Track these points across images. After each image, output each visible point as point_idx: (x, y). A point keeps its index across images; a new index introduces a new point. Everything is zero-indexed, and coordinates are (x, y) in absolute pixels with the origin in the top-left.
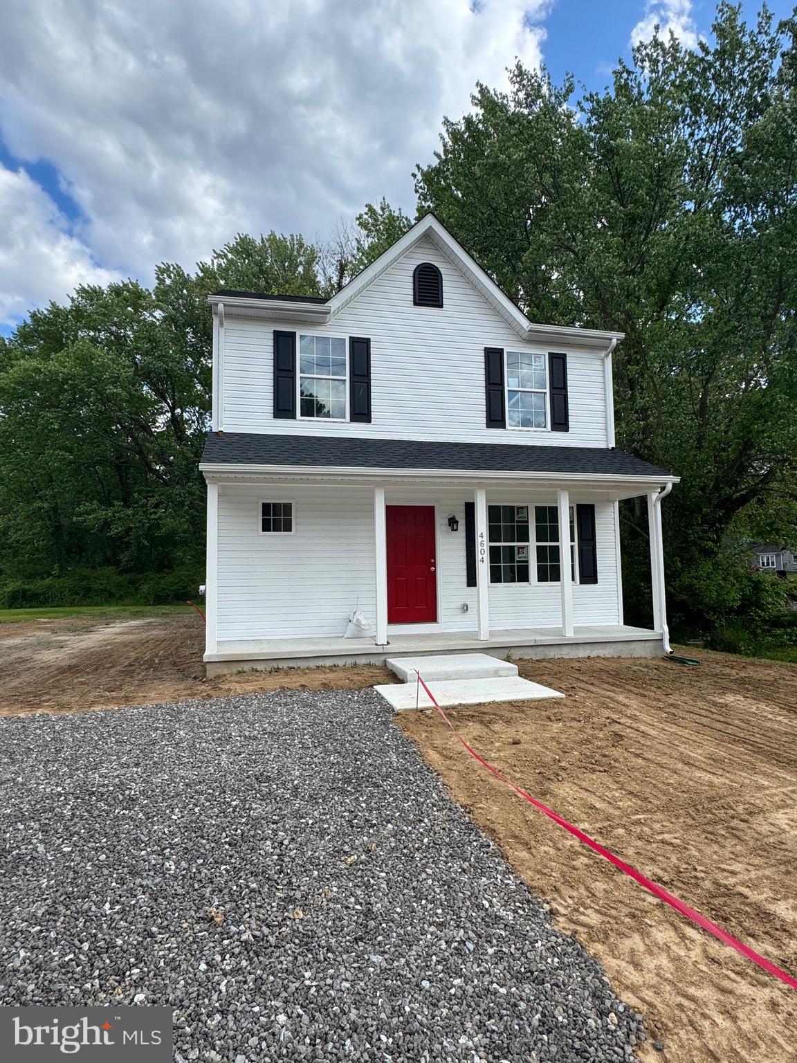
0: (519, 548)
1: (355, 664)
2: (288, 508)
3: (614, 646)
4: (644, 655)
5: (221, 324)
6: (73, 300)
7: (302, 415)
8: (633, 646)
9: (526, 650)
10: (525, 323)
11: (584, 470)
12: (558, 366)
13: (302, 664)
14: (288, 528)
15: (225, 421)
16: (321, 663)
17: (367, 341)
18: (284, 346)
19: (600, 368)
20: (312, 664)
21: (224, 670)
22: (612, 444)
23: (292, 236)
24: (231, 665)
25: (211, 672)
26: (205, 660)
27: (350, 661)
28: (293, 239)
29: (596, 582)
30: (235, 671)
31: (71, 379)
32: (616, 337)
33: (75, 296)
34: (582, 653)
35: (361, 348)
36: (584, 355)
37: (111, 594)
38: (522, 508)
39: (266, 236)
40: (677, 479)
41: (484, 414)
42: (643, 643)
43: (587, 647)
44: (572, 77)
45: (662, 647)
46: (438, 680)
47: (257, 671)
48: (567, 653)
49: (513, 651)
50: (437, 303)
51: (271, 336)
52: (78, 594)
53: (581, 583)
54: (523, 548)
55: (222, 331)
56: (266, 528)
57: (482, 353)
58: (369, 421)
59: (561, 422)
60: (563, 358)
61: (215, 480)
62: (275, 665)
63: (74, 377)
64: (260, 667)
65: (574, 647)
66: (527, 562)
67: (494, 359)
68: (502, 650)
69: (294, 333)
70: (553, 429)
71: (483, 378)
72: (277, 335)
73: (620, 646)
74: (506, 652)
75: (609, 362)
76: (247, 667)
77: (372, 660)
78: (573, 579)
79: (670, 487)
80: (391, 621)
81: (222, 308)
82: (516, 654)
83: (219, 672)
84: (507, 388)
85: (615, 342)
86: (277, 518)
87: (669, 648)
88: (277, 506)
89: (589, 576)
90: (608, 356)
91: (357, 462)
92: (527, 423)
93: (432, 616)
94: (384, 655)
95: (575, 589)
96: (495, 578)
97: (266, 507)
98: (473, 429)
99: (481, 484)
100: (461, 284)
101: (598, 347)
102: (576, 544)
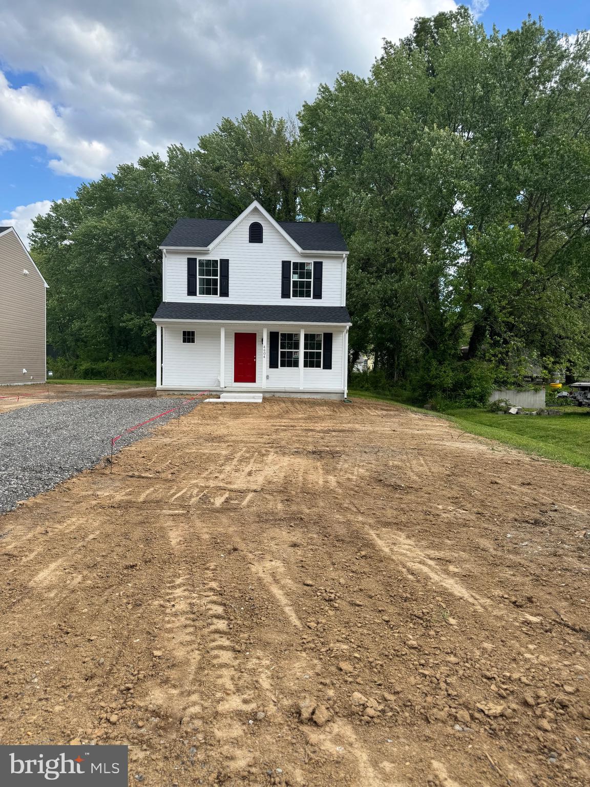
0: (295, 352)
1: (211, 394)
2: (193, 333)
3: (322, 394)
4: (335, 399)
5: (166, 257)
7: (200, 294)
8: (329, 395)
9: (281, 394)
10: (299, 249)
12: (318, 267)
13: (191, 393)
14: (193, 342)
15: (169, 298)
17: (227, 261)
18: (192, 264)
19: (340, 267)
20: (195, 393)
21: (163, 393)
22: (344, 305)
24: (165, 392)
25: (159, 393)
26: (156, 389)
29: (331, 369)
30: (167, 393)
32: (345, 254)
34: (306, 396)
35: (225, 264)
36: (330, 261)
37: (145, 374)
38: (297, 334)
39: (245, 114)
40: (351, 324)
41: (281, 292)
42: (335, 394)
43: (309, 394)
45: (343, 396)
46: (232, 398)
47: (174, 394)
48: (299, 396)
49: (275, 394)
50: (259, 241)
51: (186, 260)
52: (125, 373)
53: (324, 369)
54: (297, 352)
55: (166, 259)
56: (184, 341)
57: (281, 263)
58: (228, 296)
59: (318, 294)
60: (321, 263)
61: (159, 325)
62: (181, 392)
64: (176, 393)
65: (303, 394)
66: (297, 358)
67: (286, 266)
68: (270, 393)
69: (196, 259)
70: (314, 298)
71: (281, 275)
72: (189, 260)
73: (324, 395)
74: (273, 394)
75: (345, 264)
76: (171, 393)
77: (218, 393)
78: (320, 367)
79: (348, 328)
80: (236, 381)
81: (165, 251)
82: (277, 395)
83: (161, 394)
84: (292, 280)
85: (344, 256)
86: (189, 337)
87: (346, 397)
88: (189, 332)
89: (328, 366)
90: (344, 261)
91: (213, 317)
92: (302, 295)
93: (253, 380)
94: (222, 392)
95: (319, 371)
96: (283, 365)
97: (184, 332)
98: (274, 299)
99: (265, 326)
100: (271, 231)
101: (339, 257)
102: (322, 351)
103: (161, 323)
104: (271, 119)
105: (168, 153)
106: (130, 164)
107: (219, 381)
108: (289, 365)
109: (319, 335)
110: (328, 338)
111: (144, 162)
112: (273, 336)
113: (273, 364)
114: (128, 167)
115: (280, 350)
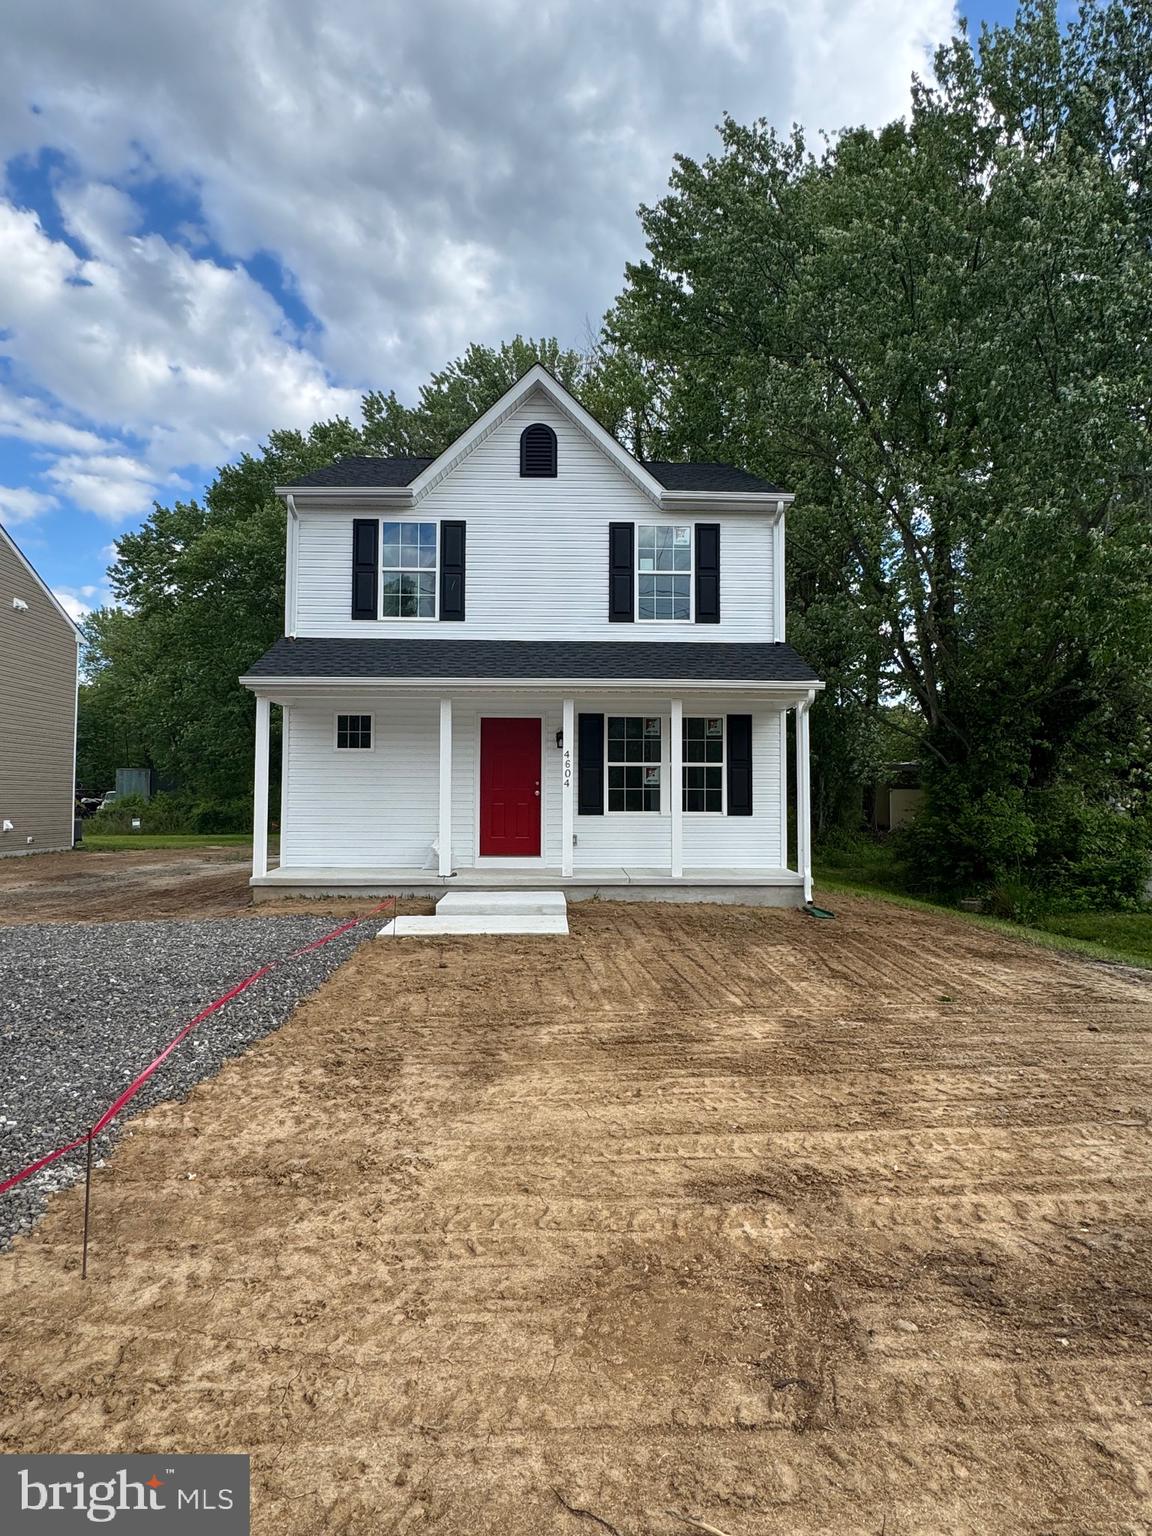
0: (648, 769)
1: (413, 896)
2: (367, 720)
3: (736, 891)
4: (777, 904)
5: (295, 517)
6: (265, 451)
7: (386, 614)
8: (763, 892)
9: (619, 890)
10: (656, 489)
11: (699, 676)
12: (708, 541)
13: (354, 893)
14: (366, 744)
15: (299, 625)
16: (374, 893)
17: (462, 525)
18: (365, 537)
19: (768, 539)
20: (365, 894)
21: (271, 896)
22: (780, 638)
23: (543, 340)
24: (279, 891)
25: (258, 896)
26: (251, 884)
27: (407, 892)
28: (544, 345)
29: (749, 814)
30: (282, 896)
31: (257, 553)
32: (782, 499)
33: (268, 446)
34: (692, 897)
35: (454, 533)
36: (742, 524)
38: (655, 720)
39: (508, 344)
40: (822, 685)
41: (607, 605)
42: (777, 890)
43: (699, 890)
44: (801, 130)
45: (803, 895)
46: (471, 914)
47: (305, 898)
48: (669, 896)
49: (601, 891)
50: (548, 472)
51: (351, 526)
53: (729, 814)
54: (654, 769)
55: (297, 523)
56: (342, 744)
57: (607, 530)
58: (462, 618)
59: (709, 611)
60: (716, 528)
61: (264, 694)
62: (324, 892)
63: (262, 550)
64: (309, 894)
65: (682, 890)
66: (659, 786)
67: (621, 537)
68: (588, 889)
69: (376, 522)
70: (698, 621)
71: (607, 560)
72: (357, 524)
73: (744, 892)
74: (594, 891)
75: (781, 531)
76: (295, 893)
77: (432, 893)
78: (719, 809)
79: (812, 694)
80: (484, 852)
81: (290, 499)
82: (606, 895)
83: (266, 897)
84: (637, 572)
85: (781, 505)
86: (354, 733)
87: (809, 897)
88: (354, 719)
89: (742, 805)
90: (777, 522)
91: (418, 671)
92: (664, 614)
93: (534, 849)
94: (445, 888)
95: (719, 821)
96: (615, 806)
97: (342, 720)
98: (591, 624)
99: (568, 693)
100: (581, 446)
101: (765, 512)
102: (724, 765)
103: (267, 690)
104: (556, 352)
105: (365, 414)
106: (294, 432)
107: (437, 856)
108: (635, 806)
109: (716, 720)
110: (741, 728)
111: (320, 432)
112: (589, 726)
113: (589, 804)
114: (290, 436)
115: (607, 764)
